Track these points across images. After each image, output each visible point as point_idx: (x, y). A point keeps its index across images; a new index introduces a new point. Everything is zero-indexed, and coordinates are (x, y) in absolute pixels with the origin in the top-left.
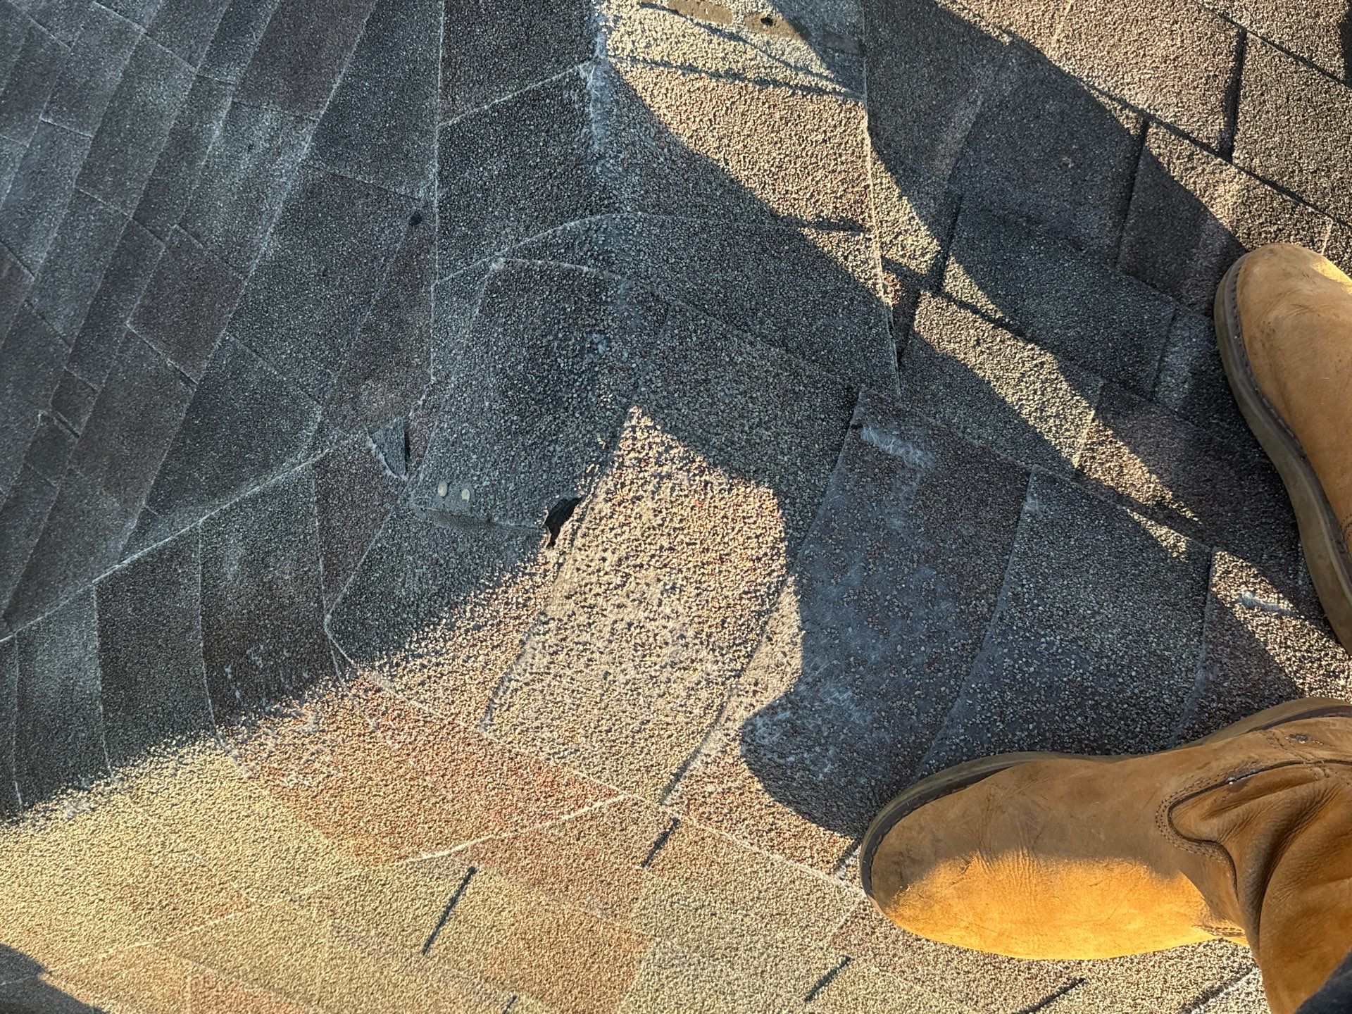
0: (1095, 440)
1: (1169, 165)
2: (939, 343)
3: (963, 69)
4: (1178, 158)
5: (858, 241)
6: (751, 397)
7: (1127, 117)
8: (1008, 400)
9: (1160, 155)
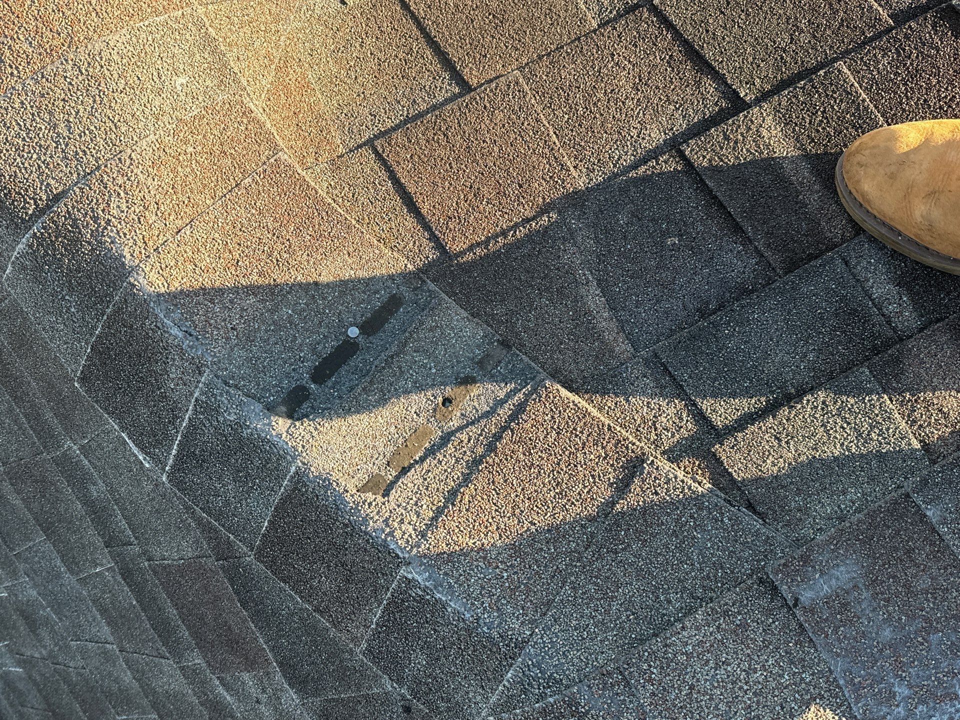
0: (907, 412)
1: (722, 160)
2: (760, 470)
3: (558, 269)
4: (722, 148)
5: (648, 473)
6: (723, 663)
7: (666, 162)
8: (837, 453)
9: (710, 161)
